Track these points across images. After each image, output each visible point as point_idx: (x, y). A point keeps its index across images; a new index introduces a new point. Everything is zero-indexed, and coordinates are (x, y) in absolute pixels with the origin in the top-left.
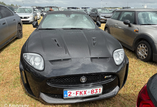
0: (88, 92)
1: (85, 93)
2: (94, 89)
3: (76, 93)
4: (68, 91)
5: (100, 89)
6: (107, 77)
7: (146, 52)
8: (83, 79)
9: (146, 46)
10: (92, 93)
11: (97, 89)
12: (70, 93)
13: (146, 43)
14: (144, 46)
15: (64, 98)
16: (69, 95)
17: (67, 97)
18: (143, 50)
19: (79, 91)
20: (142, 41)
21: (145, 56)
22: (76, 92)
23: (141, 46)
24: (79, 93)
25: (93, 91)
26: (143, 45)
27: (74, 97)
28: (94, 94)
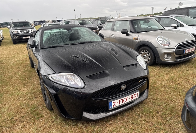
0: (129, 98)
1: (127, 100)
2: (133, 95)
3: (120, 102)
4: (113, 102)
5: (137, 94)
6: (140, 81)
7: (149, 57)
8: (123, 87)
9: (148, 52)
10: (132, 98)
11: (135, 94)
12: (114, 103)
13: (148, 48)
14: (146, 51)
15: (110, 110)
16: (114, 106)
17: (112, 108)
18: (145, 55)
19: (122, 99)
20: (143, 48)
21: (149, 60)
22: (120, 100)
23: (143, 51)
24: (121, 101)
25: (132, 96)
26: (144, 50)
27: (118, 107)
28: (133, 99)
